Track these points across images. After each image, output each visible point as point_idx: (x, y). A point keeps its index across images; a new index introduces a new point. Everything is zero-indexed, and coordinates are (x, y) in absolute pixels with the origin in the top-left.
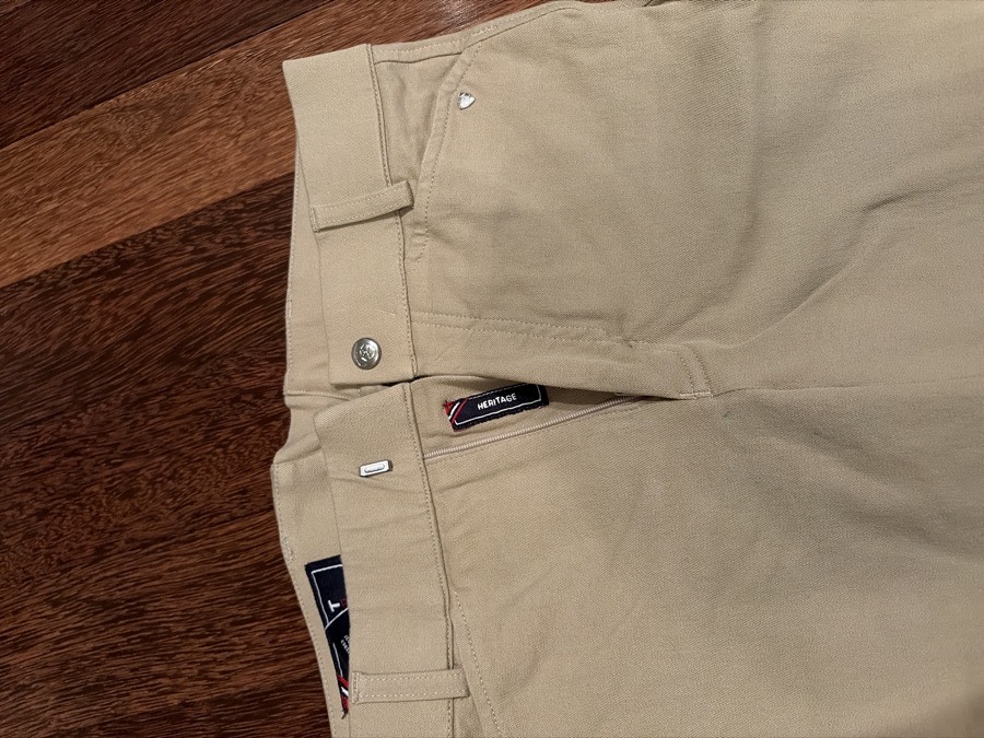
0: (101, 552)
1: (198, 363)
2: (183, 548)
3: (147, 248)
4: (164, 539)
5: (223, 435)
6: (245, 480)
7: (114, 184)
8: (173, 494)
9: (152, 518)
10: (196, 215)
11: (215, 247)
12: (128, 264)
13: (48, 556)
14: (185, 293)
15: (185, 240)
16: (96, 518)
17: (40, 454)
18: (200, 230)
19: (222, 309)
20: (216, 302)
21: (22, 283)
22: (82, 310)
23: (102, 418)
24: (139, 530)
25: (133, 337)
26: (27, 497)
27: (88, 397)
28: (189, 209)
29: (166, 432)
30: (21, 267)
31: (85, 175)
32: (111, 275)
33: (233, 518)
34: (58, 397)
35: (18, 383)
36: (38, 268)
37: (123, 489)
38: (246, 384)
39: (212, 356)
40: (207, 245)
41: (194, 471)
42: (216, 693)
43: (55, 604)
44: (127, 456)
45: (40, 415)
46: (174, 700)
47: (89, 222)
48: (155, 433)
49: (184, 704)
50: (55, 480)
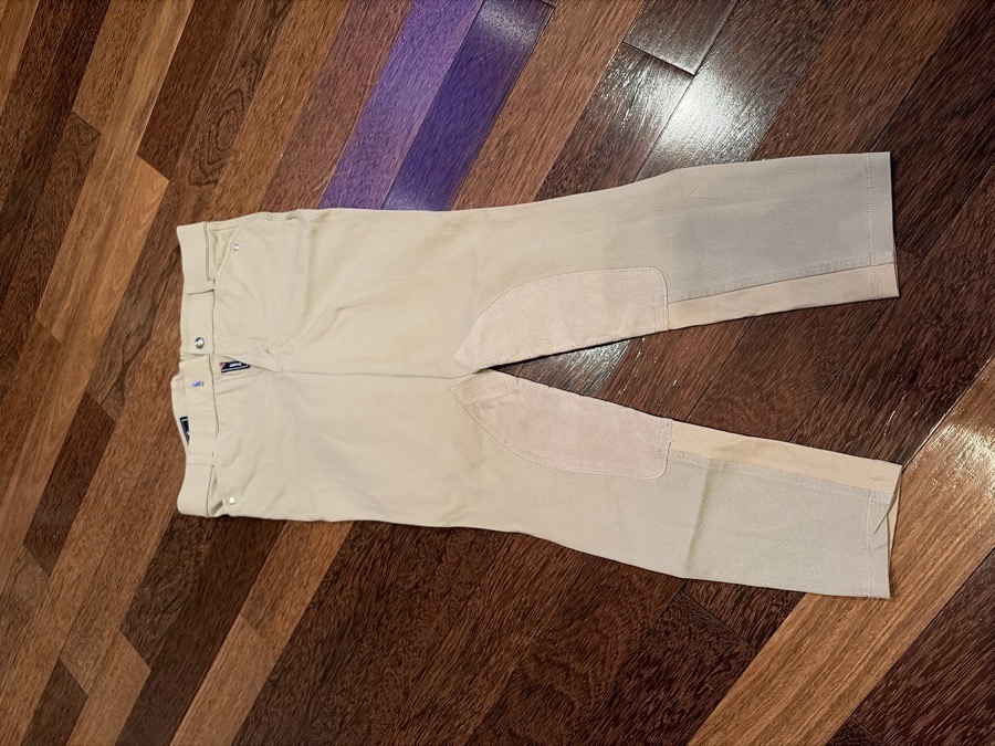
0: (406, 694)
1: (389, 591)
2: (432, 669)
3: (341, 561)
4: (423, 670)
5: (416, 613)
6: (435, 624)
7: (313, 546)
8: (415, 650)
9: (414, 666)
10: (349, 535)
11: (364, 543)
12: (338, 573)
13: (389, 710)
14: (366, 568)
15: (352, 548)
16: (396, 682)
17: (359, 673)
18: (355, 539)
19: (383, 564)
20: (379, 563)
21: (308, 609)
22: (335, 604)
23: (370, 640)
24: (413, 674)
25: (360, 599)
26: (366, 693)
27: (361, 636)
28: (345, 535)
29: (396, 627)
30: (303, 603)
31: (301, 550)
32: (337, 581)
33: (441, 643)
34: (350, 645)
35: (333, 650)
36: (309, 600)
37: (397, 662)
38: (411, 586)
39: (391, 585)
40: (361, 544)
41: (415, 635)
42: (482, 716)
43: (404, 728)
44: (389, 649)
45: (349, 656)
46: (470, 732)
47: (315, 567)
48: (392, 631)
49: (475, 731)
50: (371, 677)
